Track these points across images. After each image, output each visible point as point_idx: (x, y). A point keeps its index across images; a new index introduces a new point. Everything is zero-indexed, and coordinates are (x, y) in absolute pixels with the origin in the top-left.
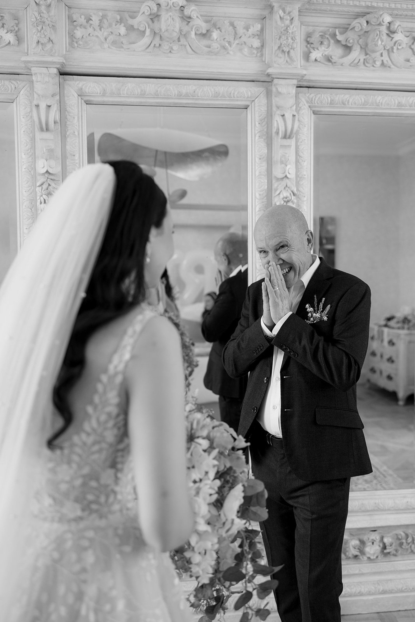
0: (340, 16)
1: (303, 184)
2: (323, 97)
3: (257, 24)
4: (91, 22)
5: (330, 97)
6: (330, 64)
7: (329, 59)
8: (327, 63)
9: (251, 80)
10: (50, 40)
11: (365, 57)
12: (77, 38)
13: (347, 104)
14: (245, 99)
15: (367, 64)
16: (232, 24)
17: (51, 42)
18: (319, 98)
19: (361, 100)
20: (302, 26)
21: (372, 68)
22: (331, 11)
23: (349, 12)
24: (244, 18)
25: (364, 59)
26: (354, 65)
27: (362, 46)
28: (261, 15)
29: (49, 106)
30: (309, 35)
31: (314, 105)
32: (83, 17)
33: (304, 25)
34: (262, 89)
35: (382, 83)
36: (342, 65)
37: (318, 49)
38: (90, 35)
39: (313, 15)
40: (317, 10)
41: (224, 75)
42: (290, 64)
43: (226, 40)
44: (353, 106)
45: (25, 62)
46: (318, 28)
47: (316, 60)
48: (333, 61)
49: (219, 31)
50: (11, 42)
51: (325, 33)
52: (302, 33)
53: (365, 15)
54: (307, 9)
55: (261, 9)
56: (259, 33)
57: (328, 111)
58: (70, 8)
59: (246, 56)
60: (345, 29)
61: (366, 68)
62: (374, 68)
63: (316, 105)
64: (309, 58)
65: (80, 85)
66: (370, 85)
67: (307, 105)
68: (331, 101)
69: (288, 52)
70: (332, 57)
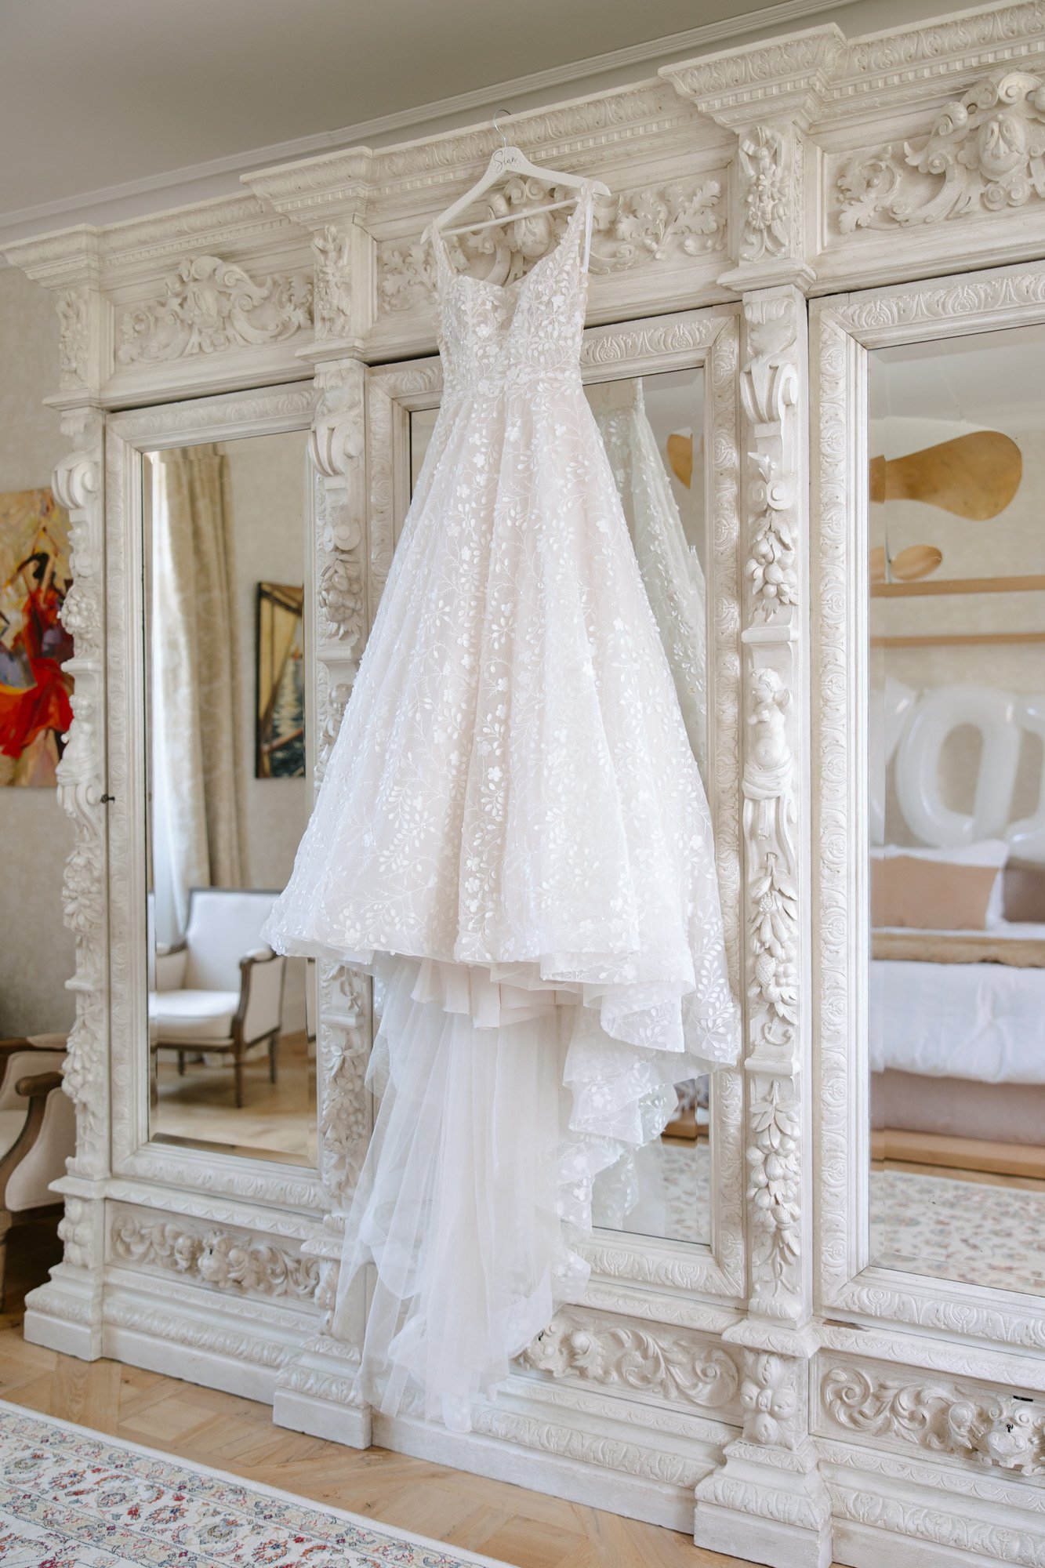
0: (914, 109)
1: (830, 519)
2: (878, 307)
3: (709, 181)
4: (409, 259)
5: (897, 304)
6: (896, 225)
7: (889, 217)
8: (887, 226)
9: (703, 305)
10: (340, 311)
11: (983, 190)
12: (389, 293)
13: (941, 311)
14: (692, 348)
15: (991, 206)
16: (663, 196)
17: (341, 314)
18: (870, 311)
19: (978, 295)
20: (826, 155)
21: (1008, 210)
22: (887, 104)
23: (933, 95)
24: (686, 176)
25: (982, 195)
26: (956, 216)
27: (967, 165)
28: (721, 159)
29: (333, 429)
30: (841, 173)
31: (860, 329)
32: (396, 253)
33: (829, 153)
34: (722, 320)
35: (1022, 245)
36: (925, 222)
37: (859, 200)
38: (412, 283)
39: (848, 123)
40: (852, 113)
41: (639, 307)
42: (773, 254)
43: (649, 232)
44: (960, 314)
45: (305, 358)
46: (867, 149)
47: (858, 226)
48: (899, 218)
49: (631, 217)
50: (302, 325)
51: (878, 157)
52: (825, 173)
53: (964, 93)
54: (826, 117)
55: (720, 147)
56: (715, 200)
57: (898, 338)
58: (381, 242)
59: (690, 255)
60: (923, 137)
61: (994, 213)
62: (1013, 210)
63: (867, 328)
64: (841, 225)
65: (392, 381)
66: (992, 255)
67: (842, 335)
68: (899, 313)
69: (769, 228)
70: (894, 210)
